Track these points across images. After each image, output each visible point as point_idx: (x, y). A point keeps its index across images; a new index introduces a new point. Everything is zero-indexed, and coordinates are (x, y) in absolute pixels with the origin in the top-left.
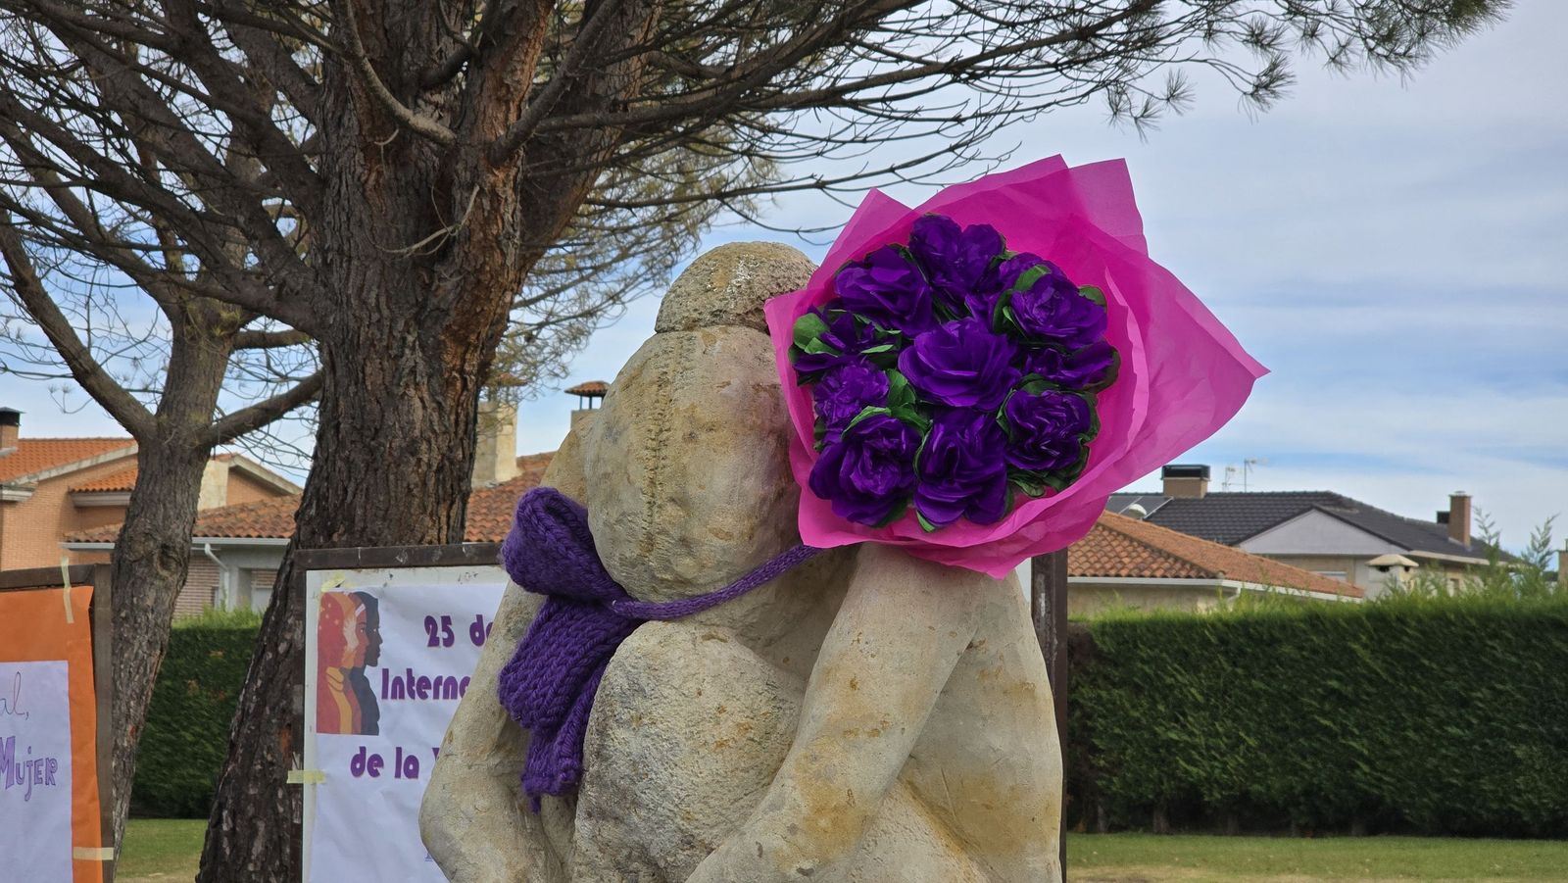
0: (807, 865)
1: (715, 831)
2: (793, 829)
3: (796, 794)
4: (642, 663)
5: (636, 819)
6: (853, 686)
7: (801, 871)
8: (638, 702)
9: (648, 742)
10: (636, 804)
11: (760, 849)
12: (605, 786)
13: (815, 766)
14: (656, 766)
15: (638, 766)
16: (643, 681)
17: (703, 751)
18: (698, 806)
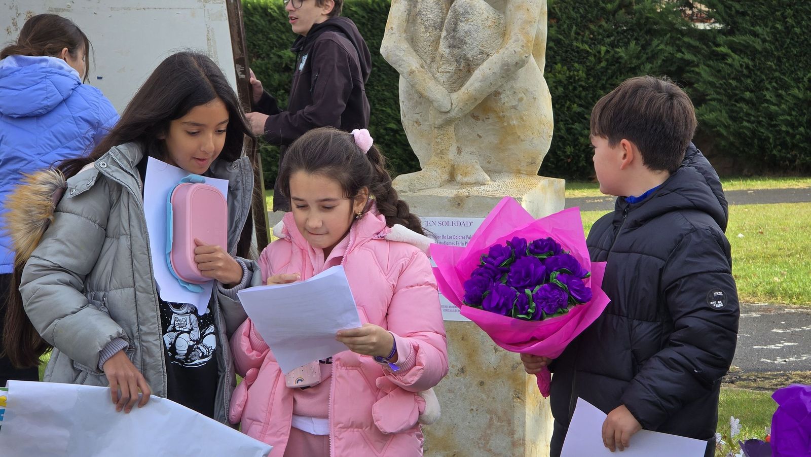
0: (527, 55)
1: (489, 49)
2: (523, 46)
3: (522, 37)
4: (468, 5)
5: (465, 47)
6: (528, 10)
7: (525, 56)
8: (467, 16)
9: (471, 26)
10: (466, 43)
11: (515, 51)
12: (455, 39)
13: (524, 30)
14: (474, 33)
15: (468, 33)
16: (469, 10)
17: (485, 28)
18: (485, 43)
